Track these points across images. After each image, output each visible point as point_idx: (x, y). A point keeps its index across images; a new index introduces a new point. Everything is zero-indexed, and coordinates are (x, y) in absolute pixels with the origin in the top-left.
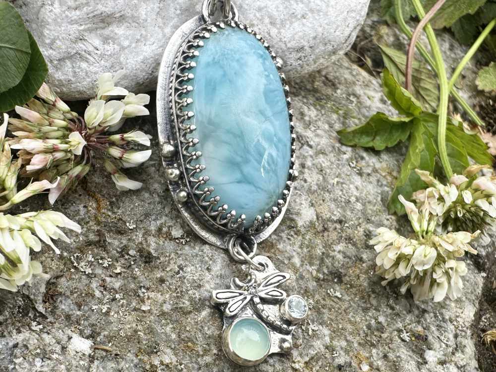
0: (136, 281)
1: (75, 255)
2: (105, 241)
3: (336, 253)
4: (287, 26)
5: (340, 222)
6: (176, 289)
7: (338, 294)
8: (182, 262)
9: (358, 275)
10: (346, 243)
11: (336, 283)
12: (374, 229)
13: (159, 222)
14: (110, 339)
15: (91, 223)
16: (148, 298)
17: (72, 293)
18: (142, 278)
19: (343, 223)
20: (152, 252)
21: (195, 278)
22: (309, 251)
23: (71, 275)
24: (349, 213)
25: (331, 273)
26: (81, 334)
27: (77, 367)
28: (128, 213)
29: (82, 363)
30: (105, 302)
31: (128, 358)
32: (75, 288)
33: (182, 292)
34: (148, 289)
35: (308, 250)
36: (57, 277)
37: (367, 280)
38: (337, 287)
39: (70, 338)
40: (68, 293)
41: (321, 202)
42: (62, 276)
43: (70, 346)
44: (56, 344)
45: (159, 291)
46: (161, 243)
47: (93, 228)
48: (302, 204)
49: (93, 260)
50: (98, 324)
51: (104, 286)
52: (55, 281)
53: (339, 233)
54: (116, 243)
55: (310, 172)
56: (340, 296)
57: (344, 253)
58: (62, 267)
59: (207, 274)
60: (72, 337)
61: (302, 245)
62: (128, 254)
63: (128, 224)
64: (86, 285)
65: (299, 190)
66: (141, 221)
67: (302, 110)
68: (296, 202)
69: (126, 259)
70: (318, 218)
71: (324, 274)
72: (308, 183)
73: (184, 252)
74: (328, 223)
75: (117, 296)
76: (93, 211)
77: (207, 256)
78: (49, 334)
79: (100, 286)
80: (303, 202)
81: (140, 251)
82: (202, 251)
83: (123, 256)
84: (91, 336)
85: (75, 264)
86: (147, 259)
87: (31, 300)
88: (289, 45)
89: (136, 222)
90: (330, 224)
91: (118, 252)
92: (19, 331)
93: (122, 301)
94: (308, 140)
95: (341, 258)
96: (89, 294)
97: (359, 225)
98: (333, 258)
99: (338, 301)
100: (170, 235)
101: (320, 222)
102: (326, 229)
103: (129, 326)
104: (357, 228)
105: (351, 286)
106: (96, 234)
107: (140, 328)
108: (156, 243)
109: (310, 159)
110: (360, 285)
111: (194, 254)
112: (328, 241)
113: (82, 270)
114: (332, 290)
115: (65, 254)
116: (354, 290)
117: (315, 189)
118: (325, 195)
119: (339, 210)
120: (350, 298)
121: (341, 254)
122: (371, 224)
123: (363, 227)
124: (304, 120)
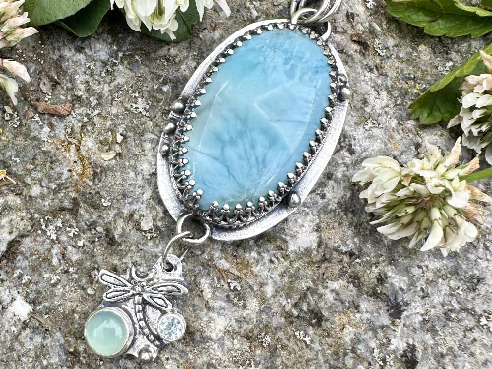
0: (94, 259)
1: (46, 218)
3: (327, 291)
5: (351, 254)
7: (308, 339)
11: (313, 325)
13: (134, 207)
14: (48, 311)
15: (70, 189)
16: (97, 282)
17: (32, 255)
18: (99, 259)
19: (355, 257)
20: (116, 237)
22: (291, 282)
23: (37, 236)
25: (312, 312)
27: (7, 331)
28: (107, 189)
29: (13, 328)
30: (57, 272)
32: (36, 251)
35: (290, 280)
36: (23, 236)
38: (311, 330)
39: (13, 300)
41: (336, 224)
42: (28, 236)
43: (10, 308)
46: (128, 230)
50: (44, 293)
51: (63, 254)
52: (20, 239)
53: (344, 267)
54: (87, 216)
55: (335, 185)
56: (308, 343)
57: (337, 294)
58: (29, 228)
60: (15, 299)
61: (285, 272)
62: (95, 229)
63: (103, 200)
64: (47, 249)
66: (118, 200)
69: (92, 234)
70: (319, 246)
71: (301, 310)
72: (326, 200)
73: (145, 248)
75: (71, 269)
76: (76, 177)
79: (61, 253)
81: (107, 231)
83: (90, 230)
84: (34, 302)
85: (43, 227)
86: (111, 241)
90: (335, 254)
93: (74, 275)
95: (331, 299)
96: (47, 260)
97: (377, 264)
98: (321, 296)
99: (304, 347)
100: (139, 225)
101: (320, 251)
102: (326, 259)
103: (70, 304)
104: (371, 267)
105: (329, 335)
106: (72, 201)
107: (79, 310)
108: (123, 228)
109: (342, 169)
110: (340, 338)
111: (154, 254)
112: (324, 274)
113: (49, 234)
114: (301, 333)
115: (36, 215)
116: (330, 341)
117: (334, 208)
118: (345, 217)
119: (355, 240)
120: (320, 349)
121: (334, 294)
122: (394, 268)
123: (380, 267)
124: (365, 111)
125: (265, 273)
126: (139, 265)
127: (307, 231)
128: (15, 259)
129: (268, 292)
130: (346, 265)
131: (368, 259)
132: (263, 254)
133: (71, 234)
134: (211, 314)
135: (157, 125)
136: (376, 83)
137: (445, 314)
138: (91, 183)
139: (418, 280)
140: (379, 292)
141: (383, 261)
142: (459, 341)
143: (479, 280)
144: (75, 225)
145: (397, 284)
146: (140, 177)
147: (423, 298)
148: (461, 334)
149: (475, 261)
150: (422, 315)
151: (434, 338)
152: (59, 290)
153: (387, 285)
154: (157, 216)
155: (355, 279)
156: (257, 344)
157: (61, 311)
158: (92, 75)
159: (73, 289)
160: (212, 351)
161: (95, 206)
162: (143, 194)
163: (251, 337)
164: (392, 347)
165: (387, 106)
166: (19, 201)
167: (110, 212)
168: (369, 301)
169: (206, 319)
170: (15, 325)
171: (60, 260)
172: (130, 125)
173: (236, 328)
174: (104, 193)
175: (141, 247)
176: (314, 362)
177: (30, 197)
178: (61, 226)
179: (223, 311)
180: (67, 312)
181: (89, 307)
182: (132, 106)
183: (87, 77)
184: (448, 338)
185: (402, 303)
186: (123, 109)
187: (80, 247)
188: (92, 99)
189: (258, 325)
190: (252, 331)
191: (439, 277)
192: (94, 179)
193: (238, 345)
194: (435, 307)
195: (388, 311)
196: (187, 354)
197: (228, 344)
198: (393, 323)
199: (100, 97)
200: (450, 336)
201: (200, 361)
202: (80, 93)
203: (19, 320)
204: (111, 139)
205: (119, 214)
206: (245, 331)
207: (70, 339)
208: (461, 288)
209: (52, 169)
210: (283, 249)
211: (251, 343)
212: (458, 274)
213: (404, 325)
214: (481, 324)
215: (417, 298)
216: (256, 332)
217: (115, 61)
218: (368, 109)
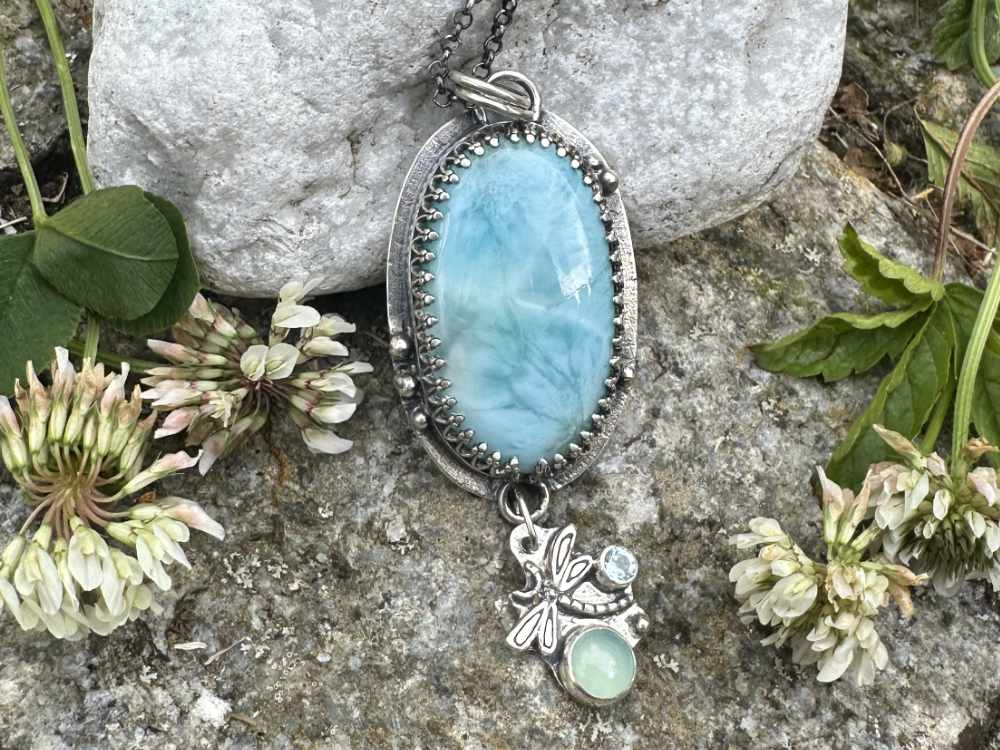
0: (319, 608)
1: (232, 556)
2: (282, 534)
3: (688, 585)
4: (639, 170)
5: (711, 524)
6: (374, 634)
7: (674, 665)
8: (391, 588)
9: (723, 632)
10: (715, 567)
11: (677, 643)
13: (371, 510)
14: (259, 704)
15: (265, 503)
16: (332, 641)
17: (216, 619)
18: (329, 604)
19: (716, 527)
20: (351, 562)
21: (407, 619)
23: (221, 588)
24: (734, 507)
25: (671, 622)
26: (217, 689)
28: (323, 491)
29: (205, 741)
30: (263, 639)
31: (277, 743)
32: (222, 612)
33: (381, 640)
34: (333, 625)
36: (197, 592)
37: (738, 644)
38: (676, 652)
39: (197, 697)
40: (210, 619)
41: (680, 483)
42: (206, 590)
43: (194, 711)
44: (174, 706)
45: (349, 632)
46: (367, 547)
47: (266, 510)
48: (632, 491)
49: (258, 565)
50: (246, 677)
51: (269, 610)
52: (193, 597)
53: (704, 545)
54: (298, 540)
55: (666, 425)
56: (676, 670)
57: (703, 587)
58: (206, 576)
59: (429, 614)
62: (315, 560)
63: (320, 510)
64: (241, 607)
65: (634, 463)
66: (343, 505)
67: (684, 295)
68: (621, 487)
69: (311, 568)
70: (662, 517)
71: (656, 623)
72: (657, 449)
73: (400, 569)
74: (686, 526)
75: (285, 631)
76: (272, 482)
77: (436, 581)
79: (264, 610)
80: (636, 488)
81: (334, 556)
82: (430, 571)
83: (306, 562)
85: (230, 571)
86: (342, 571)
87: (148, 630)
88: (641, 201)
89: (334, 508)
90: (687, 528)
91: (299, 555)
93: (291, 639)
94: (678, 360)
95: (696, 595)
96: (243, 623)
98: (679, 595)
99: (671, 678)
100: (384, 535)
101: (665, 525)
102: (676, 537)
103: (292, 686)
105: (704, 653)
106: (270, 521)
107: (308, 692)
108: (359, 547)
109: (672, 399)
110: (721, 653)
111: (415, 575)
112: (677, 560)
113: (239, 581)
114: (662, 656)
116: (708, 660)
117: (671, 458)
118: (690, 469)
119: (713, 500)
120: (695, 676)
121: (698, 588)
124: (685, 315)
127: (639, 498)
128: (189, 631)
130: (706, 541)
131: (737, 526)
133: (277, 575)
138: (297, 487)
144: (281, 559)
146: (373, 463)
152: (271, 666)
154: (410, 515)
157: (279, 699)
159: (294, 661)
160: (532, 708)
161: (309, 522)
162: (383, 486)
167: (335, 526)
170: (206, 735)
171: (264, 621)
174: (320, 499)
175: (392, 569)
176: (691, 697)
180: (290, 699)
181: (324, 683)
187: (294, 592)
192: (301, 479)
196: (495, 724)
201: (516, 730)
203: (212, 727)
205: (349, 528)
207: (302, 742)
210: (610, 533)
218: (690, 312)
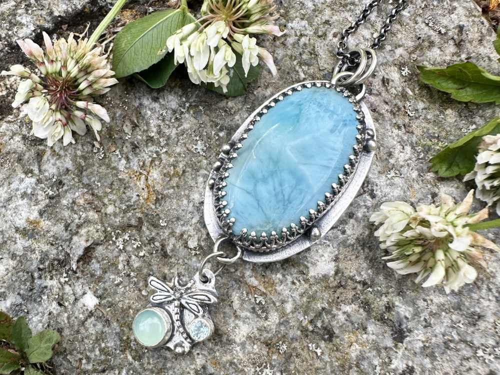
0: (150, 268)
2: (141, 227)
3: (340, 313)
5: (364, 284)
7: (319, 351)
8: (182, 271)
9: (352, 343)
10: (359, 307)
11: (325, 340)
12: (401, 305)
14: (111, 305)
15: (137, 210)
18: (154, 268)
19: (366, 286)
22: (309, 302)
23: (108, 245)
25: (325, 329)
26: (95, 293)
27: (76, 318)
28: (165, 212)
29: (81, 316)
30: (121, 275)
35: (308, 300)
37: (358, 352)
39: (84, 294)
40: (100, 259)
41: (354, 257)
42: (101, 244)
43: (81, 300)
44: (73, 295)
46: (178, 247)
47: (137, 214)
50: (109, 290)
51: (128, 262)
52: (95, 246)
53: (357, 293)
55: (355, 224)
56: (319, 354)
57: (349, 316)
58: (102, 238)
60: (86, 293)
61: (304, 293)
62: (154, 244)
63: (161, 221)
64: (116, 256)
65: (329, 241)
66: (172, 222)
67: (392, 150)
68: (317, 252)
69: (151, 247)
70: (336, 273)
71: (316, 326)
72: (346, 236)
73: (190, 262)
74: (349, 281)
75: (132, 274)
76: (142, 201)
78: (70, 286)
79: (126, 261)
80: (326, 255)
81: (163, 246)
83: (150, 244)
84: (100, 297)
85: (114, 239)
86: (164, 254)
89: (168, 222)
91: (147, 239)
92: (52, 279)
93: (134, 279)
95: (343, 319)
96: (115, 265)
97: (387, 294)
98: (334, 316)
99: (315, 357)
100: (187, 243)
101: (337, 278)
102: (342, 286)
103: (128, 301)
104: (381, 296)
105: (337, 350)
106: (137, 220)
107: (134, 307)
108: (174, 245)
109: (364, 210)
110: (347, 354)
112: (338, 298)
113: (117, 244)
114: (314, 345)
115: (109, 229)
116: (338, 354)
117: (352, 243)
118: (362, 251)
119: (369, 271)
120: (329, 360)
121: (345, 316)
122: (401, 298)
123: (389, 297)
124: (389, 162)
125: (287, 292)
126: (183, 276)
127: (325, 261)
128: (90, 261)
129: (288, 308)
130: (359, 292)
131: (379, 289)
132: (287, 276)
133: (135, 246)
134: (237, 322)
135: (210, 164)
136: (402, 138)
137: (445, 343)
138: (153, 207)
139: (423, 311)
140: (386, 318)
141: (393, 292)
142: (456, 368)
143: (480, 317)
144: (138, 239)
145: (403, 313)
146: (191, 204)
147: (425, 327)
148: (457, 362)
149: (478, 300)
150: (423, 342)
151: (432, 363)
152: (121, 289)
153: (394, 313)
154: (202, 237)
155: (366, 305)
156: (274, 350)
157: (121, 306)
158: (163, 120)
159: (132, 290)
160: (235, 352)
161: (156, 226)
162: (192, 218)
163: (270, 344)
164: (393, 366)
165: (410, 159)
166: (96, 216)
167: (166, 231)
168: (376, 324)
169: (233, 325)
170: (83, 313)
171: (125, 266)
172: (189, 162)
173: (257, 335)
174: (162, 216)
175: (186, 261)
176: (322, 371)
177: (106, 214)
178: (128, 239)
179: (248, 320)
180: (125, 307)
181: (142, 306)
182: (193, 147)
183: (160, 121)
184: (445, 364)
185: (405, 330)
186: (185, 149)
187: (141, 257)
188: (161, 140)
189: (277, 335)
190: (271, 339)
191: (443, 311)
192: (156, 203)
193: (257, 350)
194: (436, 336)
195: (392, 335)
196: (215, 352)
197: (249, 347)
198: (396, 346)
199: (169, 138)
200: (448, 363)
201: (224, 359)
202: (153, 134)
203: (87, 310)
204: (172, 172)
205: (172, 233)
206: (264, 338)
207: (125, 329)
208: (462, 322)
209: (124, 193)
210: (304, 274)
211: (269, 349)
212: (460, 310)
213: (406, 349)
214: (478, 355)
215: (420, 327)
216: (274, 340)
217: (183, 110)
218: (392, 161)
